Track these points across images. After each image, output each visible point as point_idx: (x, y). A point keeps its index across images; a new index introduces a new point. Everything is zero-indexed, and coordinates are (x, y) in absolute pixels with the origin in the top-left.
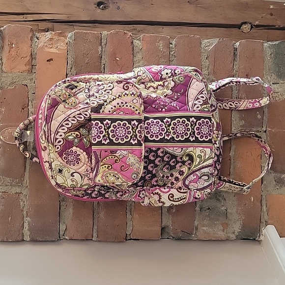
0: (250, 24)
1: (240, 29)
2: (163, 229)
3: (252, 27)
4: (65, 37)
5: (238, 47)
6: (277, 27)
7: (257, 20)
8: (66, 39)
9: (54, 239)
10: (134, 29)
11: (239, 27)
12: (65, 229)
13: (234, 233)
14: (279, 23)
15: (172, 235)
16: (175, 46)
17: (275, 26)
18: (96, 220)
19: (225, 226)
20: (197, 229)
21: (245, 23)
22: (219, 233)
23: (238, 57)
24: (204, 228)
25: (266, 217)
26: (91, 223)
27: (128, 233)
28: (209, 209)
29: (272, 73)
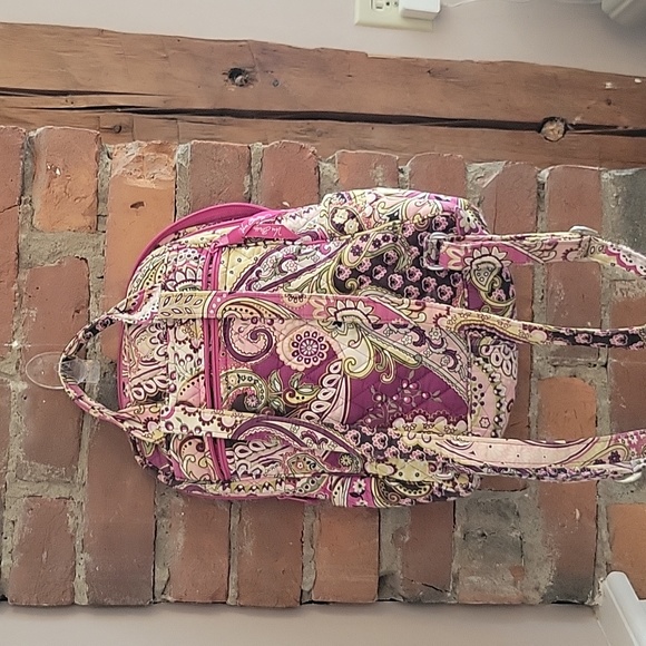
0: (562, 121)
1: (539, 132)
2: (382, 580)
3: (566, 129)
4: (171, 154)
5: (545, 180)
6: (620, 128)
7: (578, 114)
8: (172, 158)
9: (141, 603)
10: (310, 130)
11: (538, 127)
12: (166, 579)
13: (537, 589)
14: (625, 121)
15: (403, 593)
16: (411, 176)
17: (615, 127)
18: (235, 559)
19: (519, 572)
20: (456, 579)
21: (552, 119)
22: (505, 589)
23: (546, 202)
24: (473, 578)
25: (608, 554)
26: (225, 565)
27: (306, 589)
28: (484, 535)
29: (619, 237)
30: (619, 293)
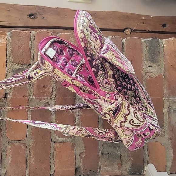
0: (130, 29)
1: (124, 32)
2: (76, 169)
3: (131, 31)
4: (5, 35)
5: (124, 42)
6: (147, 31)
7: (134, 27)
8: (6, 37)
10: (54, 32)
11: (123, 31)
12: (5, 173)
13: (126, 170)
14: (148, 29)
15: (83, 173)
17: (146, 30)
18: (28, 165)
19: (120, 165)
20: (100, 168)
21: (127, 28)
22: (116, 170)
23: (125, 49)
24: (106, 168)
25: (147, 158)
26: (25, 167)
27: (52, 173)
28: (109, 154)
29: (148, 59)
30: (148, 76)
